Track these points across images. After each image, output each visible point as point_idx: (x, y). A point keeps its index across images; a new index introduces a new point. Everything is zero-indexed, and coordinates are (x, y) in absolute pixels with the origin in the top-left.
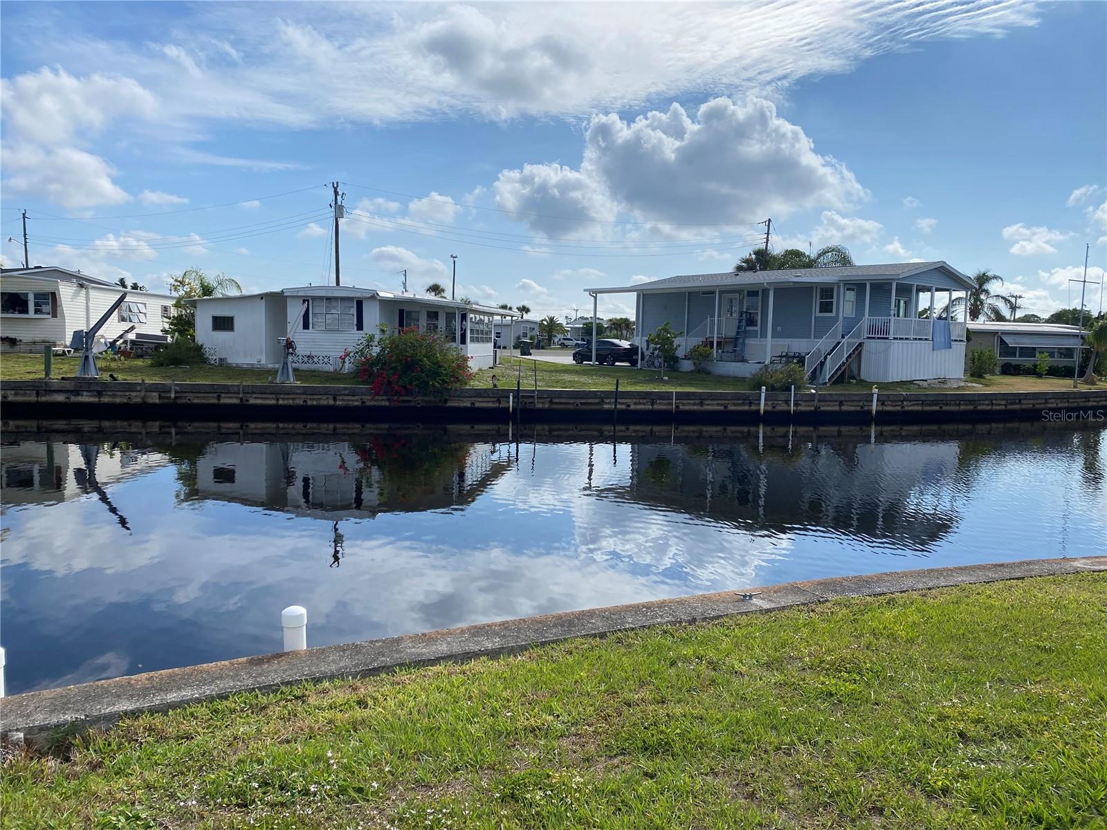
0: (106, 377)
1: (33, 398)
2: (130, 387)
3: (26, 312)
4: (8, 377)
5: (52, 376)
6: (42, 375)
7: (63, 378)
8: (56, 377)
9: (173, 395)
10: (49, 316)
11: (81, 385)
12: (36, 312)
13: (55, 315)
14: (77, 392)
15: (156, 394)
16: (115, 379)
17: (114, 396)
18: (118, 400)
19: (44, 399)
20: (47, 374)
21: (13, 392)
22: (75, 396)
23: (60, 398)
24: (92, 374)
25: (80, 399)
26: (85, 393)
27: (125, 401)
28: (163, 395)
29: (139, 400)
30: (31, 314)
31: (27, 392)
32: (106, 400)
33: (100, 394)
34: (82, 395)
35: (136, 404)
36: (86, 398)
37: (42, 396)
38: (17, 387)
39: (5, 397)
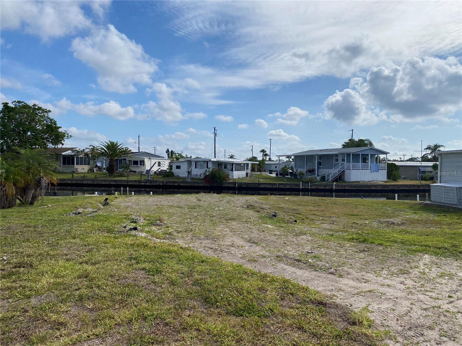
0: (152, 179)
1: (138, 184)
2: (157, 181)
3: (138, 165)
5: (142, 179)
6: (140, 179)
9: (165, 183)
10: (142, 166)
11: (147, 181)
13: (144, 166)
15: (162, 183)
16: (154, 180)
17: (153, 183)
18: (154, 184)
23: (143, 184)
24: (150, 179)
25: (147, 184)
27: (155, 184)
29: (158, 184)
30: (139, 166)
32: (152, 184)
33: (150, 183)
35: (157, 185)
36: (148, 184)
37: (140, 183)
38: (135, 181)
39: (133, 184)
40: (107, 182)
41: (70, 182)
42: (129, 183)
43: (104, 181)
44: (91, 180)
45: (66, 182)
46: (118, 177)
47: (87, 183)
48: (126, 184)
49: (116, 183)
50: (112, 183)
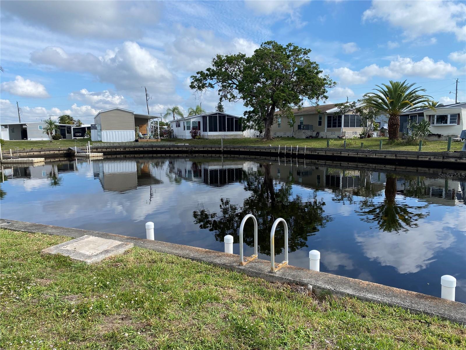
3: (446, 123)
4: (432, 151)
5: (450, 151)
6: (446, 150)
7: (455, 152)
8: (452, 151)
10: (456, 124)
11: (463, 154)
12: (451, 123)
13: (458, 124)
14: (460, 158)
19: (446, 160)
20: (448, 149)
21: (433, 157)
22: (460, 159)
23: (453, 160)
25: (462, 161)
30: (448, 124)
31: (439, 157)
34: (463, 159)
36: (464, 161)
37: (445, 159)
38: (435, 154)
39: (430, 159)
40: (379, 155)
41: (323, 153)
42: (422, 158)
43: (375, 152)
44: (353, 150)
45: (318, 153)
46: (403, 145)
47: (347, 155)
48: (416, 159)
49: (396, 156)
50: (389, 157)
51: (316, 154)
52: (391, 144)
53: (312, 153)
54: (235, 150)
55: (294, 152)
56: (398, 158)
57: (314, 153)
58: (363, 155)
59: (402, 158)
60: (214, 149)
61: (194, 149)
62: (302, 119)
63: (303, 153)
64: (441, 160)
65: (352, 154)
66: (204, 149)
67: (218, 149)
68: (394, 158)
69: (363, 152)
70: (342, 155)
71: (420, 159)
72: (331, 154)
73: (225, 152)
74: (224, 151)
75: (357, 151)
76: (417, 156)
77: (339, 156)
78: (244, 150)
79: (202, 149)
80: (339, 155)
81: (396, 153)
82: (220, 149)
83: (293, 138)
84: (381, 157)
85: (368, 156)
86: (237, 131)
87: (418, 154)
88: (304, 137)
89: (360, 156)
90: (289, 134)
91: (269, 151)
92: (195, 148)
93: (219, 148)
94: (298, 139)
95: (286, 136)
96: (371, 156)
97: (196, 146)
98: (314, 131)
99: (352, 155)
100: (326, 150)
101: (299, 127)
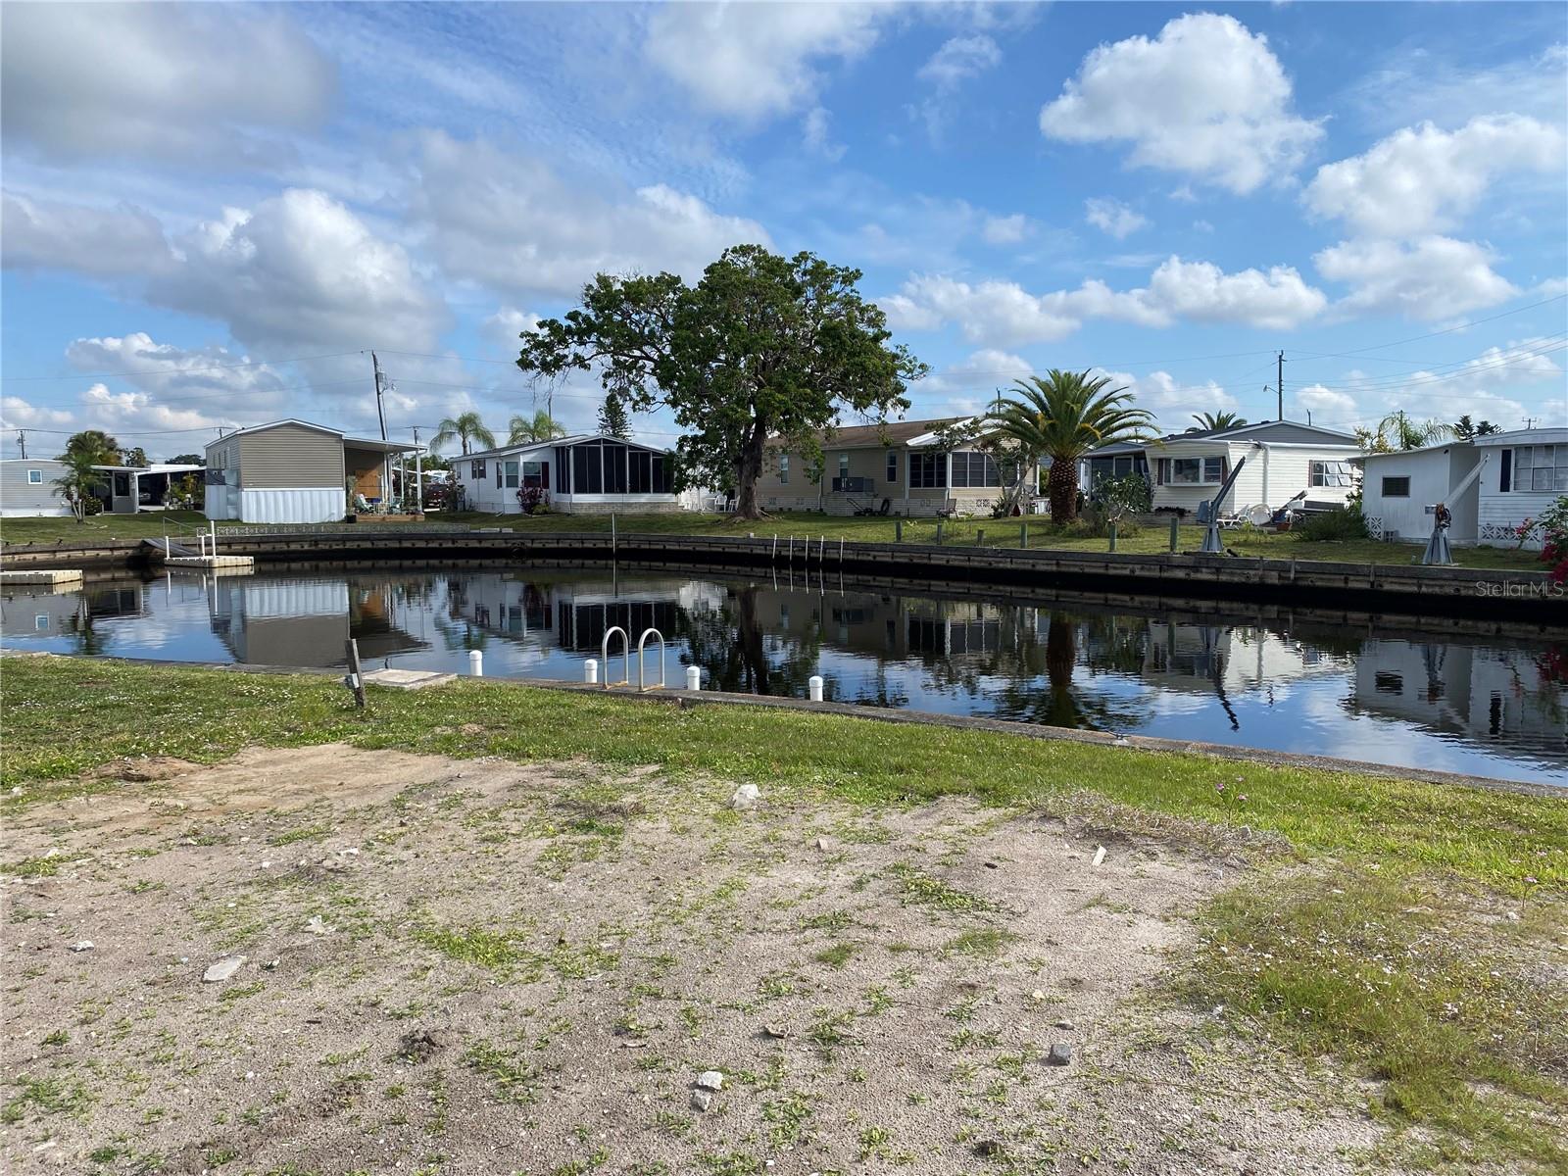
2: (1248, 564)
3: (1198, 479)
4: (1139, 551)
5: (1177, 550)
6: (1167, 550)
7: (1185, 553)
8: (1180, 551)
9: (1292, 576)
10: (1220, 483)
11: (1200, 560)
12: (1207, 479)
14: (1196, 569)
15: (1275, 574)
16: (1234, 555)
17: (1232, 574)
19: (1165, 575)
20: (1172, 547)
21: (1139, 566)
22: (1194, 572)
23: (1180, 574)
24: (1214, 548)
25: (1199, 576)
26: (1204, 570)
27: (1243, 580)
28: (1282, 574)
29: (1257, 580)
30: (1202, 482)
31: (1152, 566)
32: (1223, 578)
33: (1218, 571)
34: (1201, 572)
35: (1254, 584)
36: (1205, 575)
38: (1143, 560)
39: (1133, 571)
40: (1020, 561)
41: (885, 557)
42: (1115, 568)
43: (1010, 554)
44: (957, 549)
45: (875, 557)
46: (1083, 538)
47: (944, 562)
48: (1102, 571)
49: (1058, 564)
50: (1042, 567)
51: (871, 558)
52: (1056, 532)
53: (860, 558)
54: (652, 547)
55: (813, 555)
56: (1063, 569)
57: (865, 558)
58: (981, 561)
59: (1072, 569)
60: (591, 546)
61: (529, 545)
62: (845, 460)
63: (837, 556)
64: (1156, 574)
65: (957, 561)
66: (561, 545)
67: (604, 546)
68: (1054, 568)
69: (983, 553)
70: (932, 562)
71: (1112, 572)
72: (906, 560)
73: (622, 554)
74: (619, 550)
75: (966, 551)
76: (1103, 564)
77: (926, 565)
78: (677, 548)
79: (555, 545)
80: (926, 561)
81: (1056, 556)
82: (609, 546)
83: (819, 515)
84: (1022, 567)
85: (995, 565)
86: (661, 492)
87: (1108, 559)
88: (849, 511)
89: (976, 564)
90: (812, 502)
91: (749, 551)
92: (533, 540)
93: (606, 541)
94: (835, 518)
95: (803, 507)
96: (1001, 565)
97: (534, 537)
98: (875, 496)
99: (956, 563)
100: (892, 549)
101: (837, 483)
